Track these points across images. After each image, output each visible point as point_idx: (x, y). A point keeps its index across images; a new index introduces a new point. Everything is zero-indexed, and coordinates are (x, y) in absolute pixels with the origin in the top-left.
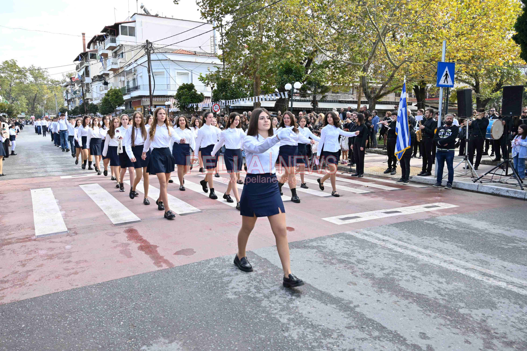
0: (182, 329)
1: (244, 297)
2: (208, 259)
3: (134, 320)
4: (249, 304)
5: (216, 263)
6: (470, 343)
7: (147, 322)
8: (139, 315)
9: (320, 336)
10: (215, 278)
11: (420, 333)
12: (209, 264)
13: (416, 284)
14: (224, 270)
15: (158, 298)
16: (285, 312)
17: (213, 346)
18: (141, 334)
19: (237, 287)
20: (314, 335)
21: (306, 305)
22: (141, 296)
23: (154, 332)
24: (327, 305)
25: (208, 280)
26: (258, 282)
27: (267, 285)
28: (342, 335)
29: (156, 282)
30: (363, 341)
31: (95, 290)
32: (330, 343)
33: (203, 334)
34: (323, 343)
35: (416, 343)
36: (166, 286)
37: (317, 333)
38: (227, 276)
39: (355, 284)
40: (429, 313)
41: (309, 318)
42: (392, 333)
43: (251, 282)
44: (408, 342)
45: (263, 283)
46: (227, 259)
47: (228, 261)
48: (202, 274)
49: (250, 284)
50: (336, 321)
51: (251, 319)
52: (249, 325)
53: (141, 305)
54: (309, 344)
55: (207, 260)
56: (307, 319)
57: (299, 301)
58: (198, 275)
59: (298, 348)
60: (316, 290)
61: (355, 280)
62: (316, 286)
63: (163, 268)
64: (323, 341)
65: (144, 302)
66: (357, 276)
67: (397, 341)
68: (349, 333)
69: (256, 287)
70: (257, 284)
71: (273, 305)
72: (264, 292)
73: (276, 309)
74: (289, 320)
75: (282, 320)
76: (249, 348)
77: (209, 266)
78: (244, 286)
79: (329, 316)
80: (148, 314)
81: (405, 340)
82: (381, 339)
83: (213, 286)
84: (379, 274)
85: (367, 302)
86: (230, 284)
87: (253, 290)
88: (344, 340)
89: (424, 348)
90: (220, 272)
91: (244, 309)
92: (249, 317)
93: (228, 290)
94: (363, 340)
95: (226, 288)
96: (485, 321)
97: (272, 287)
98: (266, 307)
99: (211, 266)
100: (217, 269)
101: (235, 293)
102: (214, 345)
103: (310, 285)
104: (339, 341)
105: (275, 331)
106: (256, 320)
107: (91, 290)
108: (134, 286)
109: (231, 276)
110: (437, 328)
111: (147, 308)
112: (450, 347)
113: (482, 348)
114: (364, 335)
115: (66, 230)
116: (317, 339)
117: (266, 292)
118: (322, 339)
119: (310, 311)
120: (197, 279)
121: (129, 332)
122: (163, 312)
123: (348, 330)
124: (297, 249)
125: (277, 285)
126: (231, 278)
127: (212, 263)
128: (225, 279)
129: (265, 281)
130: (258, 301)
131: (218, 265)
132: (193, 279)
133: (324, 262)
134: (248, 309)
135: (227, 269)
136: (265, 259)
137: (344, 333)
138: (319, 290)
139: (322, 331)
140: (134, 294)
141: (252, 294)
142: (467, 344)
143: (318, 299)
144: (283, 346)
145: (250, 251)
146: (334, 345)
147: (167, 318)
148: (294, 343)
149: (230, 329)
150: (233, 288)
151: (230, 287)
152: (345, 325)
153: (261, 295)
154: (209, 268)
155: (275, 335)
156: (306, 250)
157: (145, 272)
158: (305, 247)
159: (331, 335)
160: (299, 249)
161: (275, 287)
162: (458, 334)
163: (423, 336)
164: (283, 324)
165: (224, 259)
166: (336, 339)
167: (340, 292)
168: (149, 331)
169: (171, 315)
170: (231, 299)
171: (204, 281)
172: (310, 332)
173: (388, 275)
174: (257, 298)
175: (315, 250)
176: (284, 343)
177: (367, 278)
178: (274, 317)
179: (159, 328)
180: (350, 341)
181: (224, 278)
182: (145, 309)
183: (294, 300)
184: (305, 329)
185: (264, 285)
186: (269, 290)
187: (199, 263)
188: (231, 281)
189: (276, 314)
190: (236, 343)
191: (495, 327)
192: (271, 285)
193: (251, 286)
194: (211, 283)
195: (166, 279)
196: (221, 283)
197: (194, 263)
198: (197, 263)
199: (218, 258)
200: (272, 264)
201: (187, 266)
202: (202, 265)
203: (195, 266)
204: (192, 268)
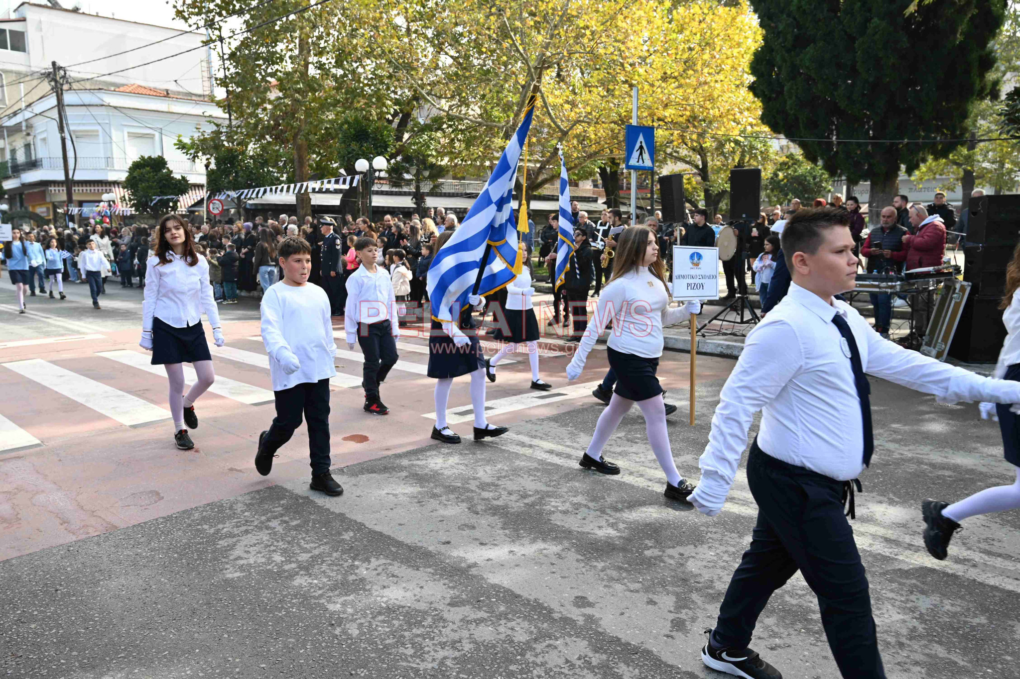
0: (125, 650)
1: (259, 573)
2: (188, 508)
3: (17, 644)
4: (267, 585)
5: (204, 514)
6: (655, 603)
7: (46, 645)
8: (28, 633)
9: (401, 625)
10: (200, 544)
11: (577, 597)
12: (188, 518)
13: (579, 517)
14: (220, 526)
15: (74, 595)
16: (337, 593)
17: (188, 672)
18: (33, 670)
19: (245, 556)
20: (391, 625)
21: (378, 574)
22: (36, 596)
23: (62, 661)
24: (418, 569)
25: (185, 549)
26: (289, 543)
27: (305, 546)
28: (441, 618)
29: (71, 564)
30: (477, 624)
32: (418, 636)
33: (169, 653)
34: (405, 637)
35: (569, 616)
36: (94, 569)
37: (395, 622)
38: (226, 537)
39: (474, 528)
40: (595, 564)
41: (382, 597)
42: (529, 604)
43: (275, 543)
44: (556, 616)
45: (298, 544)
46: (228, 506)
47: (231, 508)
48: (173, 539)
49: (272, 548)
50: (433, 595)
51: (270, 612)
52: (266, 624)
53: (36, 613)
54: (379, 642)
55: (184, 512)
56: (379, 598)
57: (367, 569)
58: (165, 540)
59: (359, 652)
60: (399, 544)
61: (473, 520)
62: (401, 538)
63: (88, 535)
64: (406, 634)
65: (41, 607)
66: (477, 513)
67: (536, 617)
68: (455, 615)
69: (284, 552)
70: (285, 546)
71: (315, 581)
72: (300, 559)
73: (320, 589)
74: (344, 604)
75: (331, 607)
76: (264, 666)
77: (189, 522)
78: (260, 552)
79: (419, 590)
80: (51, 630)
81: (550, 611)
82: (510, 616)
83: (196, 560)
84: (516, 505)
85: (490, 557)
86: (231, 552)
87: (278, 558)
88: (444, 627)
89: (581, 621)
90: (212, 531)
91: (258, 595)
92: (266, 608)
93: (227, 563)
94: (478, 622)
95: (224, 560)
96: (682, 565)
97: (315, 548)
98: (300, 586)
99: (193, 521)
100: (206, 527)
101: (241, 568)
102: (191, 669)
103: (389, 537)
104: (435, 630)
105: (317, 627)
106: (280, 612)
108: (19, 577)
109: (234, 536)
110: (605, 586)
111: (49, 617)
112: (622, 614)
113: (672, 609)
114: (482, 614)
116: (395, 632)
117: (304, 557)
118: (405, 630)
119: (386, 584)
120: (163, 548)
121: (7, 668)
122: (85, 620)
123: (452, 609)
124: (371, 475)
125: (326, 543)
126: (234, 540)
127: (196, 515)
128: (223, 543)
129: (303, 539)
130: (287, 577)
131: (209, 519)
132: (153, 550)
133: (419, 493)
134: (265, 595)
135: (227, 525)
136: (307, 498)
137: (446, 615)
138: (407, 545)
139: (405, 616)
140: (20, 593)
141: (276, 565)
142: (650, 606)
143: (402, 562)
144: (329, 654)
145: (276, 486)
146: (424, 639)
147: (92, 632)
148: (352, 644)
149: (226, 636)
150: (236, 559)
151: (231, 558)
152: (448, 601)
153: (293, 565)
154: (190, 525)
155: (315, 634)
156: (387, 475)
157: (45, 547)
158: (385, 469)
159: (421, 622)
160: (374, 475)
161: (322, 547)
162: (637, 591)
163: (581, 602)
164: (333, 613)
165: (222, 506)
166: (431, 627)
167: (444, 544)
168: (50, 661)
169: (101, 624)
170: (233, 579)
171: (177, 553)
172: (383, 621)
173: (533, 505)
174: (285, 571)
175: (404, 474)
176: (333, 647)
177: (494, 514)
178: (315, 604)
179: (75, 653)
180: (455, 627)
181: (220, 542)
182: (43, 619)
183: (357, 568)
184: (373, 618)
185: (300, 546)
186: (310, 555)
187: (168, 519)
188: (235, 545)
189: (321, 596)
190: (237, 660)
191: (699, 572)
192: (312, 545)
193: (274, 551)
194: (193, 553)
195: (94, 557)
196: (214, 552)
197: (157, 520)
198: (164, 518)
199: (208, 505)
200: (318, 506)
201: (142, 526)
202: (174, 521)
203: (158, 525)
204: (153, 528)
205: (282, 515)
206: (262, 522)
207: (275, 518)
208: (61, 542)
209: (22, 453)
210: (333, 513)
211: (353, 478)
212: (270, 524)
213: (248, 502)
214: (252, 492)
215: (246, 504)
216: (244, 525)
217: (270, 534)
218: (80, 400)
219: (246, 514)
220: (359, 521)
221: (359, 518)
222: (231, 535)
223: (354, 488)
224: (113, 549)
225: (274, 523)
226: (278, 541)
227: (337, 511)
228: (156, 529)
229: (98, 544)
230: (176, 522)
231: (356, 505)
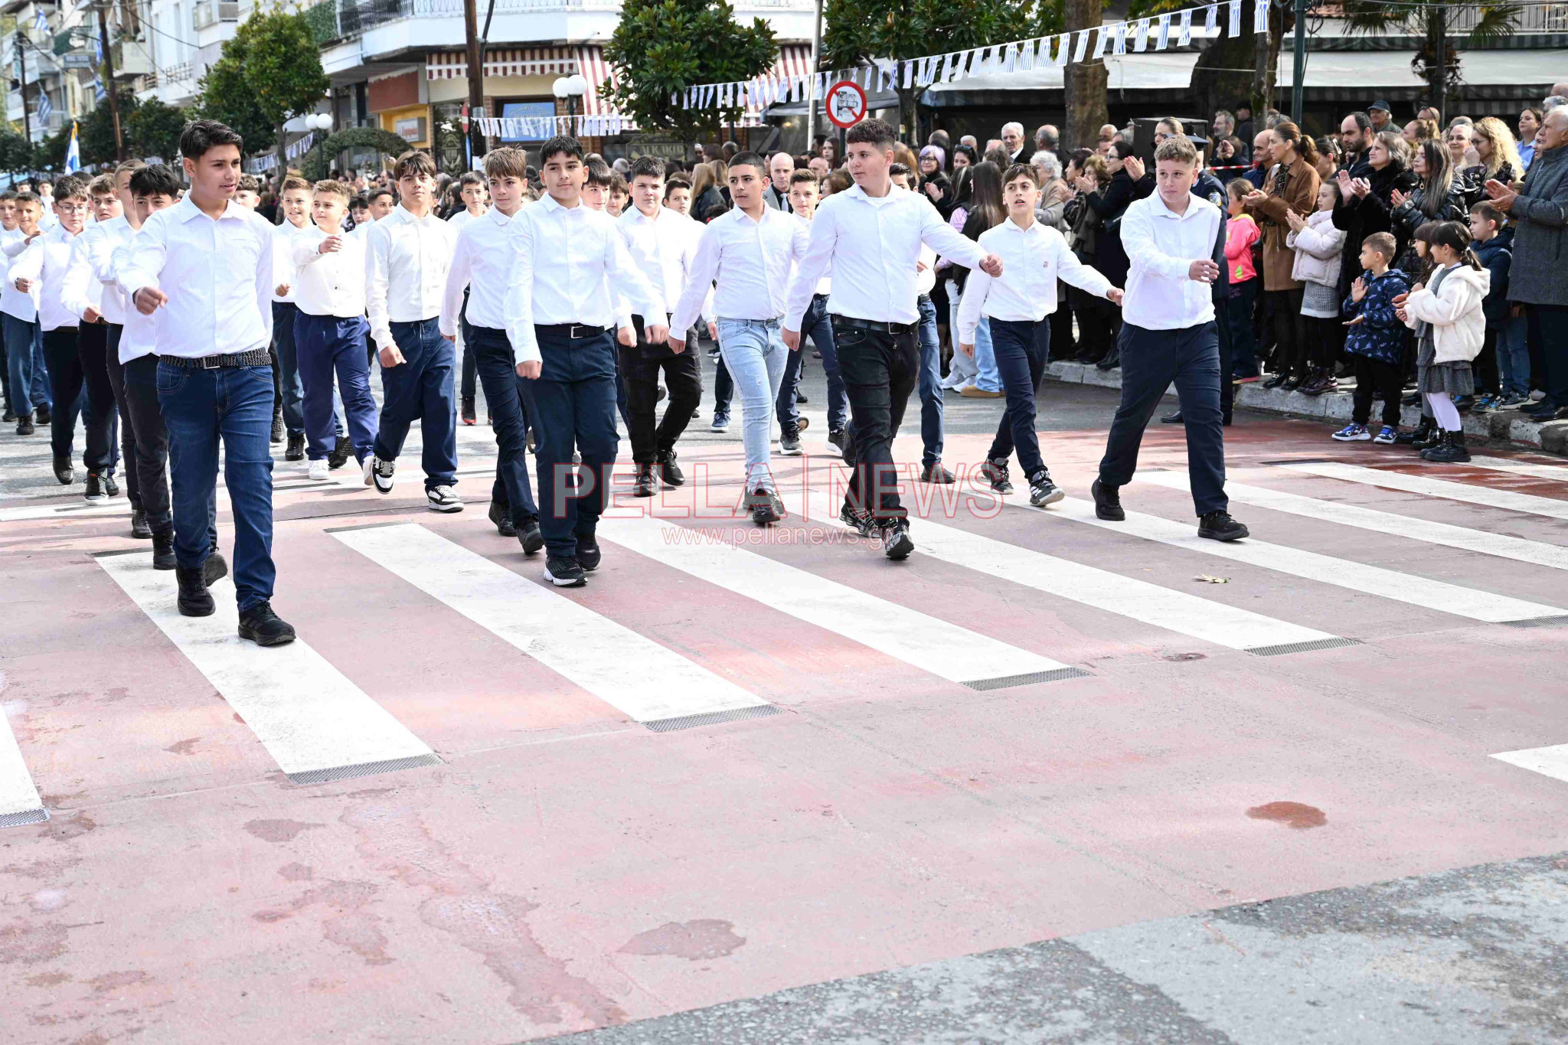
2: (818, 981)
5: (863, 1004)
12: (820, 1011)
46: (926, 987)
47: (935, 994)
55: (809, 990)
63: (563, 1027)
77: (822, 1022)
99: (834, 1020)
115: (37, 804)
124: (1347, 937)
127: (840, 1006)
131: (876, 1020)
133: (1512, 1014)
136: (1152, 990)
145: (1059, 942)
156: (1397, 942)
158: (1391, 924)
160: (1357, 938)
165: (909, 985)
175: (1455, 945)
187: (768, 1006)
197: (735, 1005)
198: (754, 1002)
199: (872, 977)
200: (1192, 1020)
201: (697, 1018)
202: (782, 1015)
203: (741, 1021)
204: (727, 1030)
209: (388, 777)
211: (1291, 941)
213: (984, 982)
214: (990, 955)
215: (977, 989)
218: (522, 643)
219: (980, 1018)
223: (1299, 975)
228: (734, 1032)
230: (788, 1018)
231: (1310, 1032)
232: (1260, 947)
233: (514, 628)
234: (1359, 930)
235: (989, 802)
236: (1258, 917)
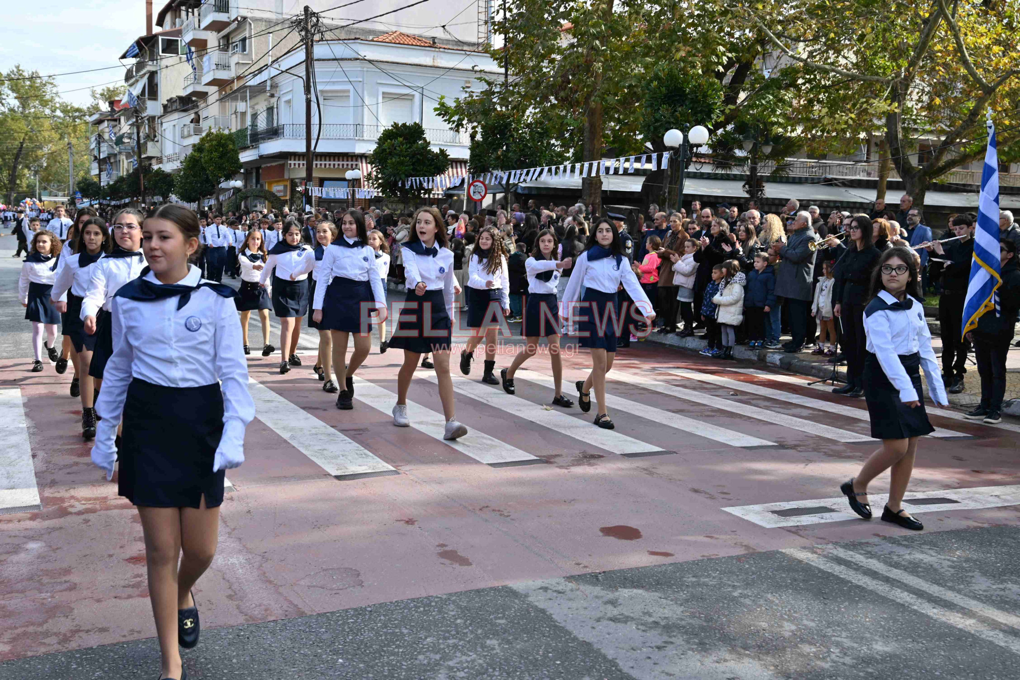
2: (388, 601)
5: (406, 612)
10: (394, 654)
14: (422, 634)
25: (375, 658)
29: (238, 655)
31: (78, 664)
38: (428, 651)
47: (440, 610)
48: (362, 641)
55: (382, 605)
58: (352, 642)
90: (412, 639)
99: (390, 620)
100: (405, 631)
107: (69, 663)
109: (438, 651)
115: (37, 501)
120: (348, 653)
124: (635, 591)
126: (438, 657)
131: (410, 621)
132: (336, 652)
133: (702, 629)
136: (543, 611)
145: (504, 587)
154: (386, 626)
156: (659, 594)
158: (658, 585)
160: (640, 591)
165: (429, 605)
171: (364, 662)
181: (421, 657)
187: (359, 612)
194: (383, 666)
195: (265, 650)
196: (409, 669)
197: (347, 611)
198: (355, 610)
199: (413, 600)
200: (556, 626)
201: (327, 617)
202: (367, 617)
203: (348, 619)
204: (340, 622)
205: (505, 632)
206: (477, 637)
207: (496, 634)
208: (232, 622)
210: (575, 639)
211: (610, 591)
212: (488, 642)
213: (463, 605)
215: (460, 608)
216: (454, 637)
217: (485, 656)
218: (285, 435)
219: (459, 621)
220: (610, 657)
221: (610, 653)
222: (435, 649)
223: (610, 607)
224: (289, 642)
225: (492, 642)
226: (494, 669)
227: (581, 637)
228: (343, 624)
229: (273, 633)
230: (370, 618)
231: (609, 634)
232: (595, 593)
233: (284, 428)
234: (643, 587)
235: (486, 521)
236: (598, 579)
